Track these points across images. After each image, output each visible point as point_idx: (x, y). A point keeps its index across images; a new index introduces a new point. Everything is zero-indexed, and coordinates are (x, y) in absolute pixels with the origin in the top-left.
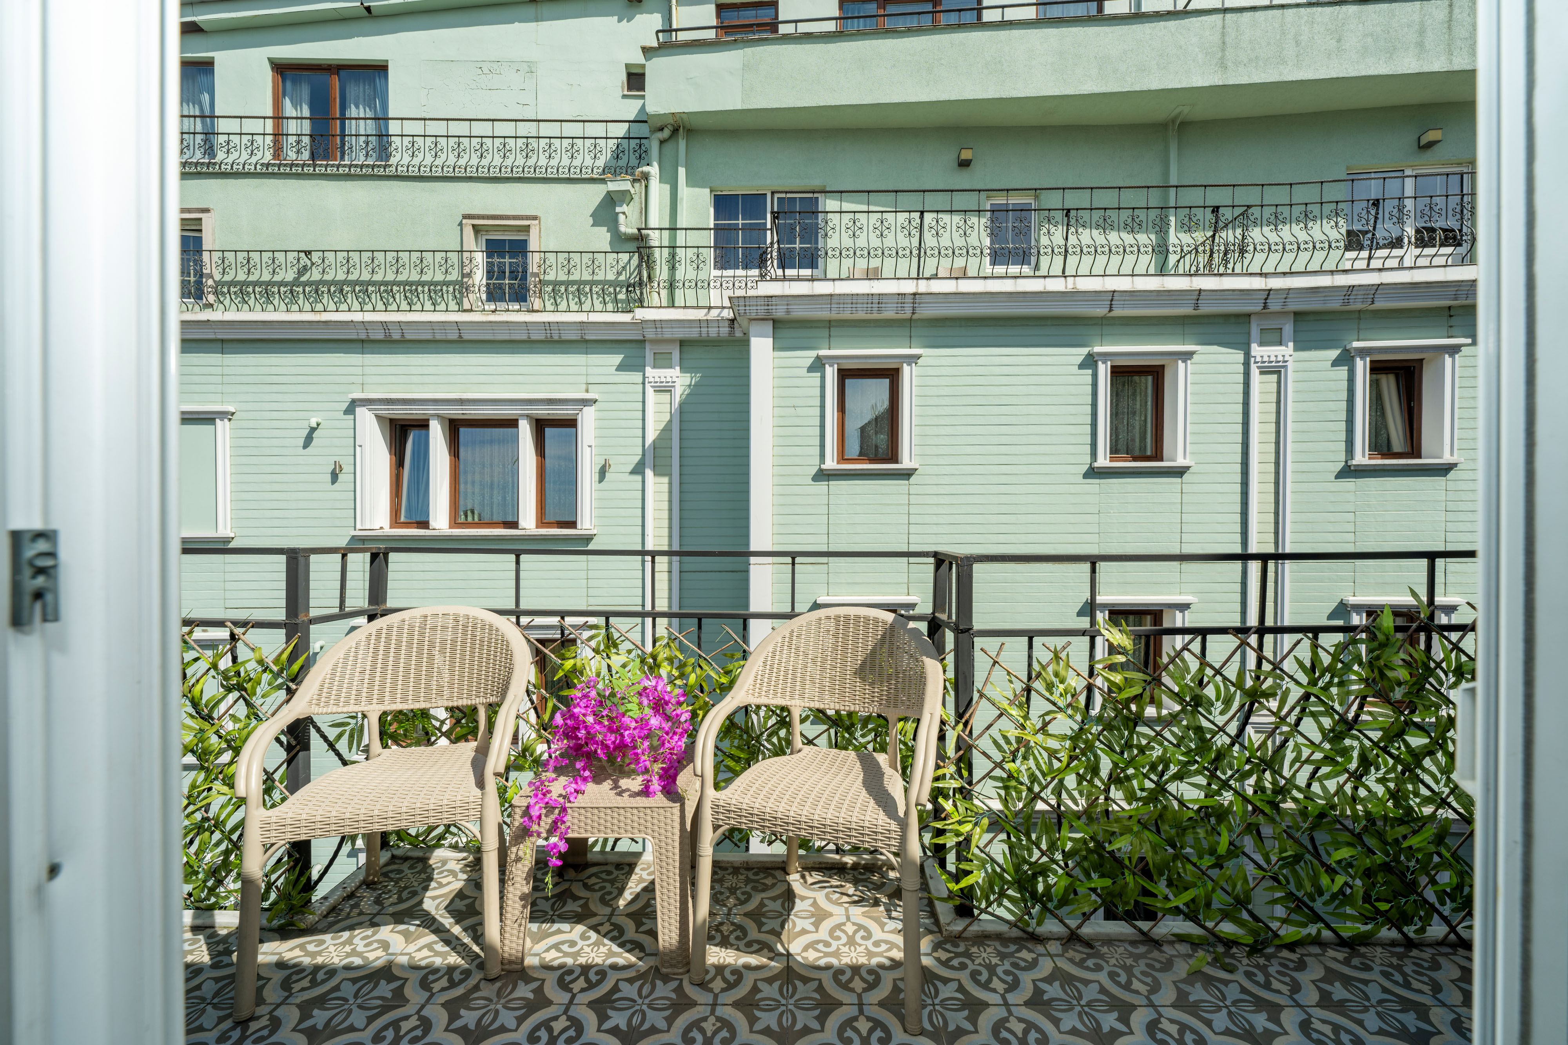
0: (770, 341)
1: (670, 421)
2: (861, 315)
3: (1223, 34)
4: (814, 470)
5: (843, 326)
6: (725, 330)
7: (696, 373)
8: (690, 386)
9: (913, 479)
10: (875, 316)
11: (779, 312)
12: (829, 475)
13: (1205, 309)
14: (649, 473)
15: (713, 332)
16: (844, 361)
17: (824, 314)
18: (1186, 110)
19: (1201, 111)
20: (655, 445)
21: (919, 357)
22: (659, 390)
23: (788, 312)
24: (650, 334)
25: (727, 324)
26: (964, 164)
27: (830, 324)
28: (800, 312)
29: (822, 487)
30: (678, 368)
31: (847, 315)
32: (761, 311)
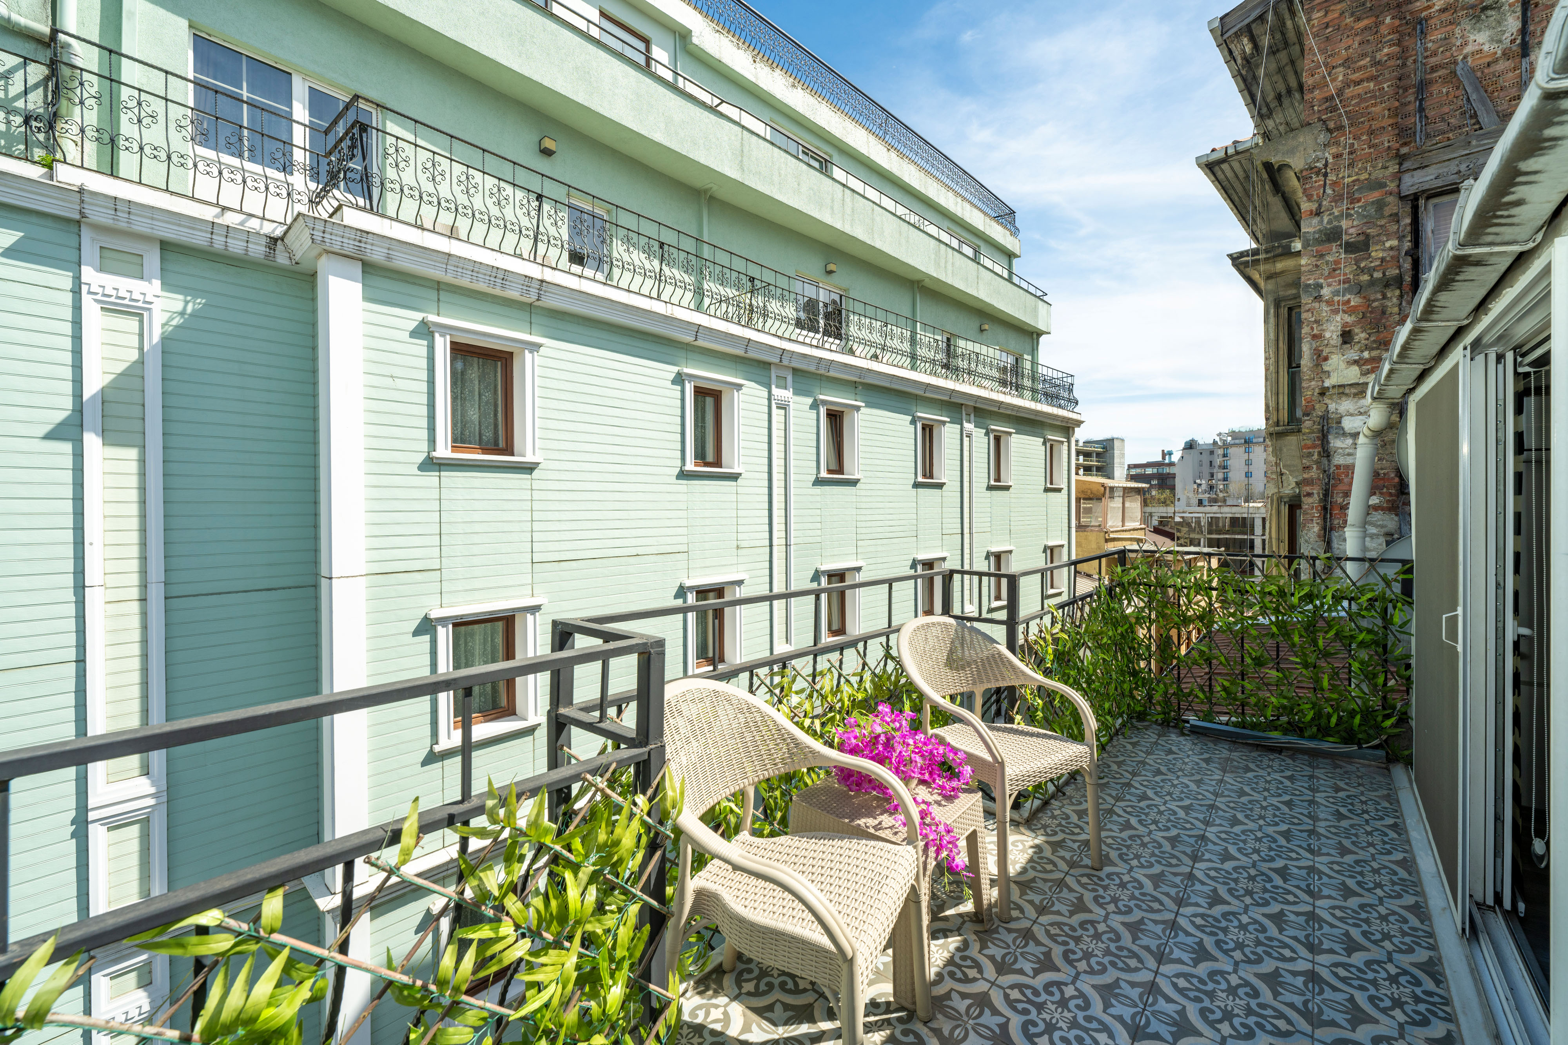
0: (359, 286)
1: (141, 362)
2: (482, 287)
3: (742, 145)
4: (421, 458)
5: (455, 292)
6: (258, 250)
7: (195, 297)
8: (182, 313)
9: (536, 473)
10: (497, 291)
11: (377, 255)
12: (440, 465)
13: (751, 354)
14: (92, 441)
15: (236, 247)
16: (459, 334)
17: (437, 274)
18: (715, 188)
19: (723, 194)
20: (105, 396)
21: (539, 346)
22: (113, 308)
23: (389, 258)
24: (98, 215)
25: (263, 241)
26: (547, 153)
27: (439, 286)
28: (403, 262)
29: (431, 479)
30: (157, 283)
31: (465, 282)
32: (349, 247)
